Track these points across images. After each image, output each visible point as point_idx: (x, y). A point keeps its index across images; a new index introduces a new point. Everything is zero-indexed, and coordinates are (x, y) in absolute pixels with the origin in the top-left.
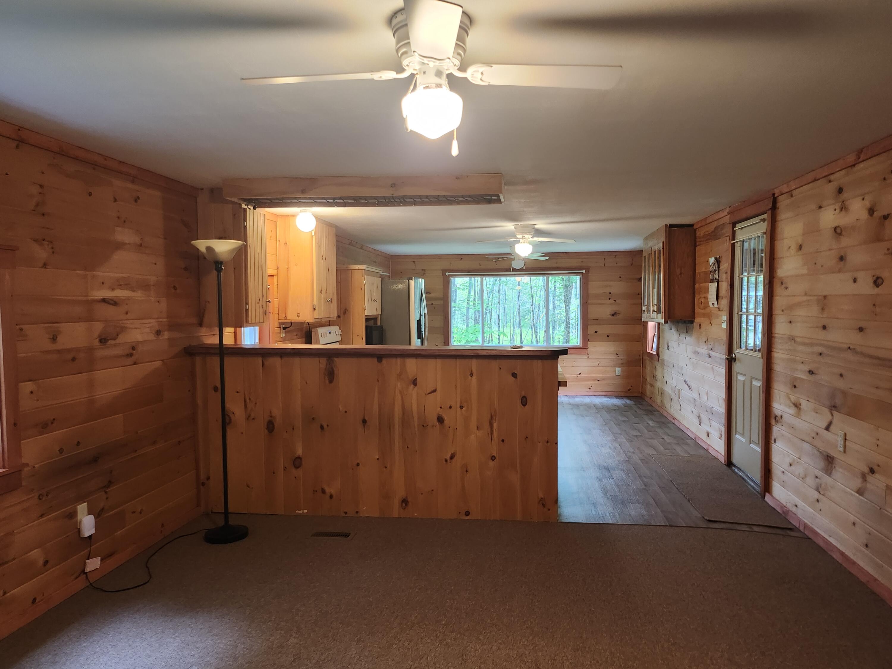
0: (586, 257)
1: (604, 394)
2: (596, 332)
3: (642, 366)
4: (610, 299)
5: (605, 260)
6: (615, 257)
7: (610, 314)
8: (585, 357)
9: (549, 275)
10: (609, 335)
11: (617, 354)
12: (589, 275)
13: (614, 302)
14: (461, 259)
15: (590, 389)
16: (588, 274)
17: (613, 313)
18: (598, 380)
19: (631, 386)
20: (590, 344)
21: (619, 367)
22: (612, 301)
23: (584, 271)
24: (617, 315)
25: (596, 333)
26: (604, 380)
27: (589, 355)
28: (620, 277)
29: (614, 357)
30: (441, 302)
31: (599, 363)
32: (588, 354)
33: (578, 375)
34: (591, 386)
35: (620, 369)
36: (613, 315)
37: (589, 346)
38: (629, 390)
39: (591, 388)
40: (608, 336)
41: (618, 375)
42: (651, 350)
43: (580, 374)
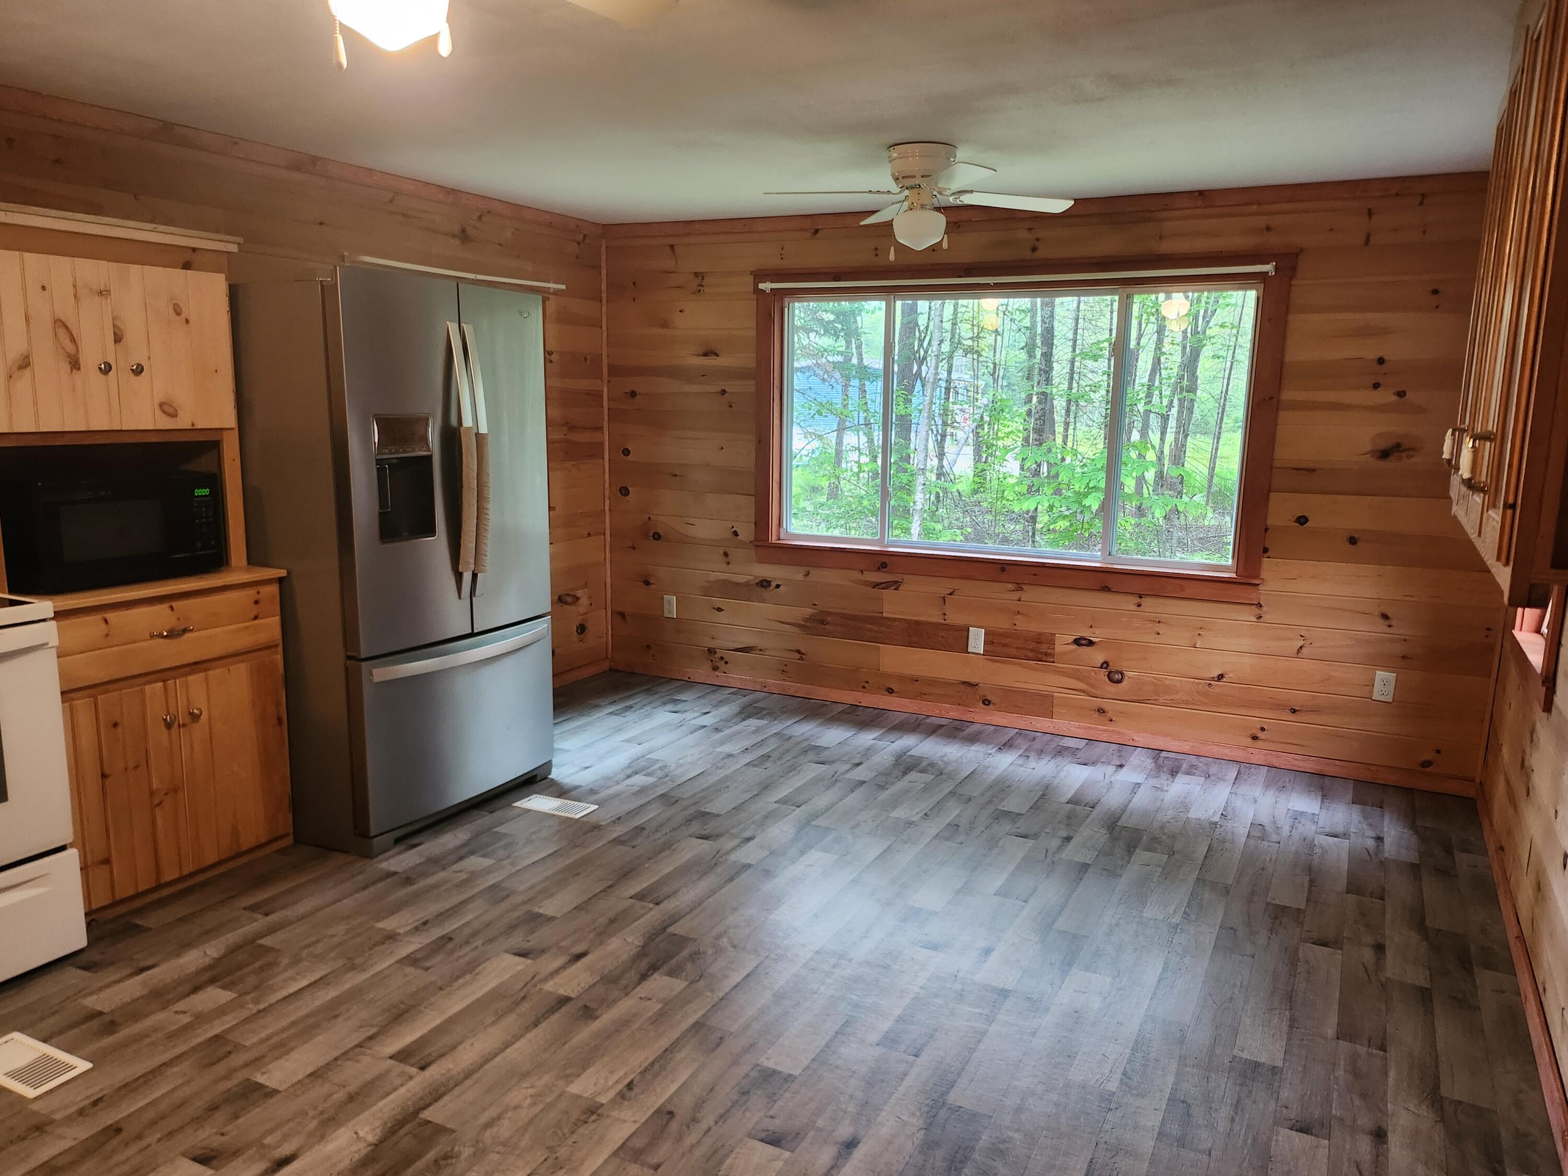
0: (1288, 207)
1: (1310, 766)
2: (1302, 520)
3: (1494, 676)
4: (1376, 386)
5: (1370, 217)
6: (1421, 204)
7: (1372, 452)
8: (1246, 615)
9: (1129, 290)
10: (1356, 536)
11: (1385, 617)
12: (1294, 282)
13: (1395, 398)
14: (816, 231)
15: (1255, 738)
16: (1291, 278)
17: (1384, 444)
18: (1294, 711)
19: (1438, 752)
20: (1268, 567)
21: (1386, 668)
22: (1386, 396)
23: (1269, 268)
24: (1404, 455)
25: (1302, 524)
26: (1315, 710)
27: (1265, 609)
28: (1435, 292)
29: (1373, 629)
30: (748, 386)
31: (1301, 643)
32: (1260, 605)
33: (1213, 679)
34: (1263, 729)
35: (1391, 676)
36: (1384, 454)
37: (1264, 574)
38: (1427, 764)
39: (1261, 735)
40: (1353, 541)
41: (1382, 699)
42: (1533, 627)
43: (1221, 677)
